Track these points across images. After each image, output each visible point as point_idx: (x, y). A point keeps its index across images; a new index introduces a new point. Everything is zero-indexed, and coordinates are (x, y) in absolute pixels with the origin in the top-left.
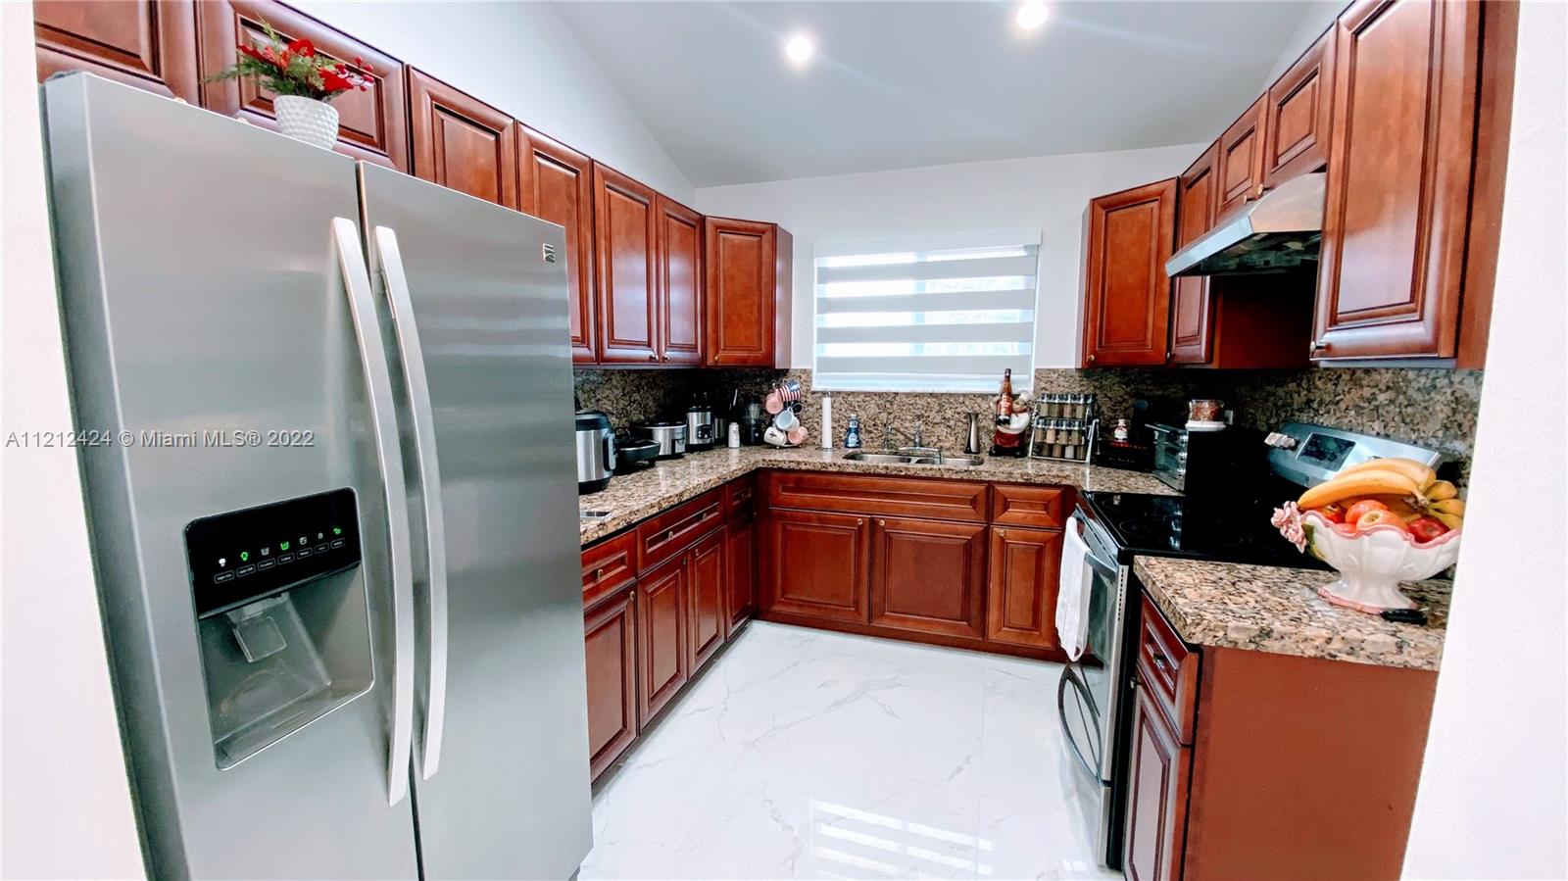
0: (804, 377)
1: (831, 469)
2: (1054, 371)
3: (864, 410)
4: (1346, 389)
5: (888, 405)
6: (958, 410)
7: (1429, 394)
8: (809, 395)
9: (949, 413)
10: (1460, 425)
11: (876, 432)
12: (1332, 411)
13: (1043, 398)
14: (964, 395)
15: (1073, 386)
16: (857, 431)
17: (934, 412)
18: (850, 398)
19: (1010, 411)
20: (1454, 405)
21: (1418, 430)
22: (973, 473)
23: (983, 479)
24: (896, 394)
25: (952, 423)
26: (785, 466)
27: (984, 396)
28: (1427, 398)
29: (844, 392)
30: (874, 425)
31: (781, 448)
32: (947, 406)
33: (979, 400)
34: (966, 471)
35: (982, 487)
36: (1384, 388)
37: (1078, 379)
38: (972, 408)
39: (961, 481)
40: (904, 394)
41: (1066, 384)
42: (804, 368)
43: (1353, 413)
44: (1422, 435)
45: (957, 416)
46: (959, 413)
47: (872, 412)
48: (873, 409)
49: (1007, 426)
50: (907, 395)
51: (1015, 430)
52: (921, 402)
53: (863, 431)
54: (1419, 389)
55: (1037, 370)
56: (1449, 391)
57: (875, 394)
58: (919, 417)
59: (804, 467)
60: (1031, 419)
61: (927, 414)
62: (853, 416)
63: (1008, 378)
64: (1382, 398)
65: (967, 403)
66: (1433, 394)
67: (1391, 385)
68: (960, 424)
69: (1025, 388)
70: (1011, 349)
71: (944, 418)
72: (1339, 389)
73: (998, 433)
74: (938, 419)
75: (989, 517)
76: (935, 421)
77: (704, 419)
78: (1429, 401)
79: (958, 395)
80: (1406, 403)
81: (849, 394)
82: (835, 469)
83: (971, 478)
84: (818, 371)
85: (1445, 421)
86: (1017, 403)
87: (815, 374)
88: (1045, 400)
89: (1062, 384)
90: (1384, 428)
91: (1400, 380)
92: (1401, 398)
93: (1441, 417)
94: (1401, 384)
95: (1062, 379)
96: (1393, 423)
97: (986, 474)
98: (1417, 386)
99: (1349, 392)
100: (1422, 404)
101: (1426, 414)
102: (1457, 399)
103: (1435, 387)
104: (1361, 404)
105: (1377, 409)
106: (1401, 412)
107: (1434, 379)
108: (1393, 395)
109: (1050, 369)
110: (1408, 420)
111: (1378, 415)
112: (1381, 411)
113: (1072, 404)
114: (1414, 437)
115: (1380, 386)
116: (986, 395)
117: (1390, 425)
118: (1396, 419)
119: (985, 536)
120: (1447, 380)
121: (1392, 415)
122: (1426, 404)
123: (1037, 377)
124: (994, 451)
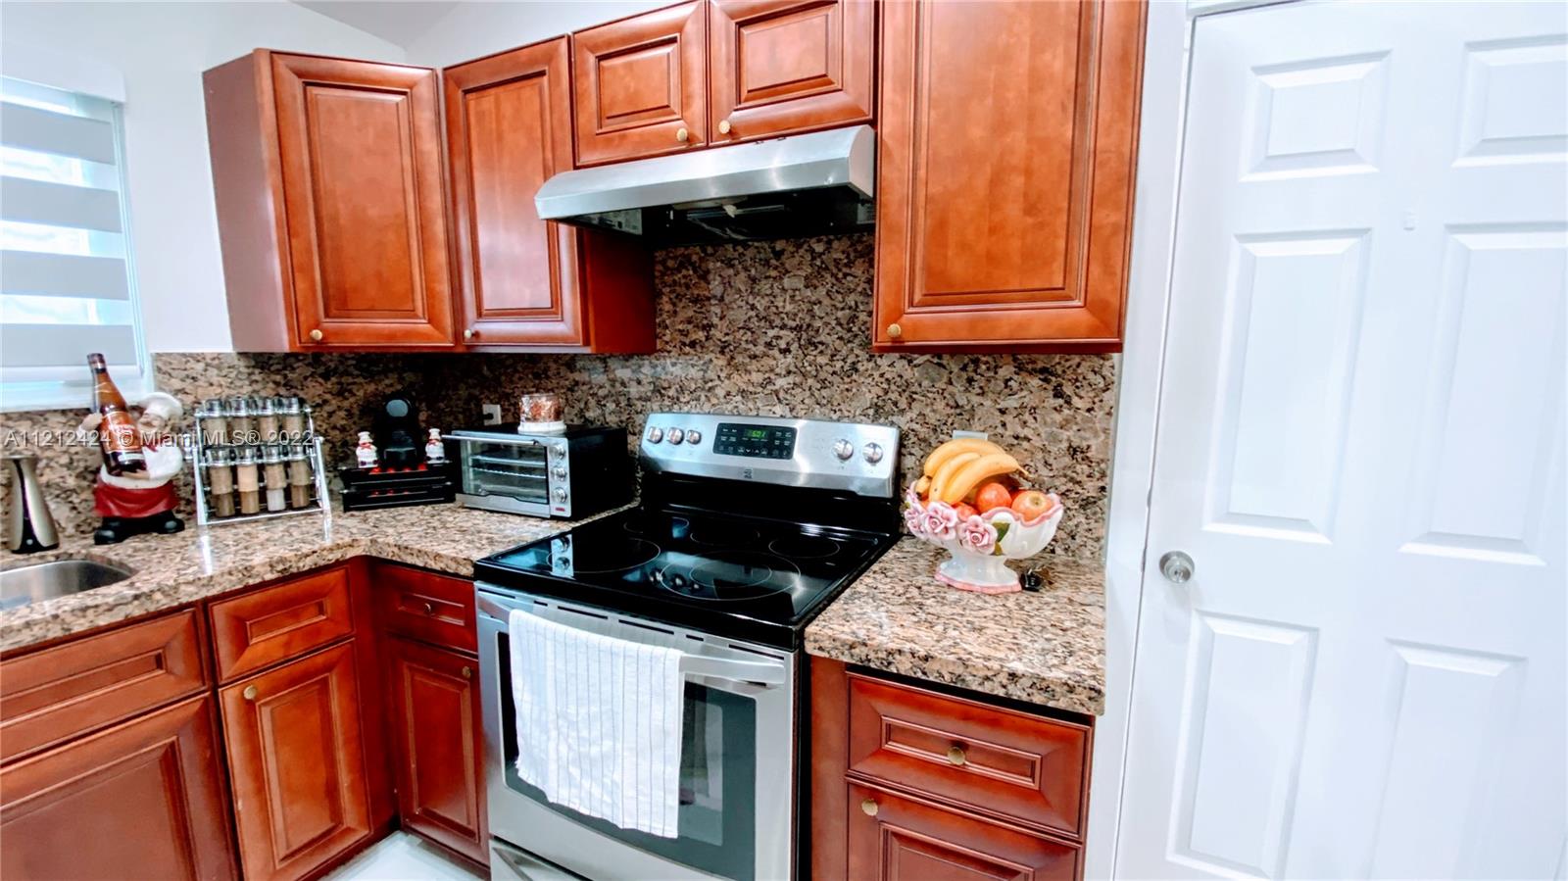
2: (197, 358)
7: (848, 377)
10: (895, 404)
12: (703, 398)
13: (211, 409)
15: (238, 383)
19: (137, 442)
20: (885, 386)
21: (840, 410)
22: (158, 596)
23: (184, 600)
28: (847, 380)
33: (24, 427)
34: (136, 597)
35: (184, 619)
36: (784, 373)
37: (243, 369)
39: (130, 622)
41: (223, 381)
43: (739, 398)
44: (846, 414)
49: (140, 473)
51: (156, 479)
54: (834, 373)
55: (157, 357)
56: (876, 374)
60: (184, 453)
63: (102, 373)
64: (781, 383)
66: (854, 377)
67: (793, 369)
69: (137, 384)
70: (83, 311)
72: (711, 374)
73: (105, 494)
75: (209, 671)
78: (851, 383)
80: (819, 386)
83: (152, 608)
85: (875, 400)
86: (148, 424)
88: (217, 413)
89: (215, 380)
90: (791, 410)
91: (806, 364)
92: (810, 381)
93: (869, 396)
94: (809, 368)
95: (215, 371)
96: (802, 406)
97: (191, 589)
98: (831, 370)
99: (729, 377)
100: (841, 386)
101: (850, 394)
102: (887, 380)
103: (857, 370)
104: (751, 389)
105: (776, 393)
106: (812, 395)
107: (854, 363)
108: (798, 380)
109: (184, 355)
110: (825, 402)
111: (778, 399)
112: (782, 395)
113: (277, 416)
114: (835, 417)
115: (778, 370)
116: (42, 414)
117: (798, 407)
118: (805, 401)
119: (210, 721)
120: (871, 364)
121: (799, 398)
122: (846, 386)
123: (159, 370)
124: (109, 533)
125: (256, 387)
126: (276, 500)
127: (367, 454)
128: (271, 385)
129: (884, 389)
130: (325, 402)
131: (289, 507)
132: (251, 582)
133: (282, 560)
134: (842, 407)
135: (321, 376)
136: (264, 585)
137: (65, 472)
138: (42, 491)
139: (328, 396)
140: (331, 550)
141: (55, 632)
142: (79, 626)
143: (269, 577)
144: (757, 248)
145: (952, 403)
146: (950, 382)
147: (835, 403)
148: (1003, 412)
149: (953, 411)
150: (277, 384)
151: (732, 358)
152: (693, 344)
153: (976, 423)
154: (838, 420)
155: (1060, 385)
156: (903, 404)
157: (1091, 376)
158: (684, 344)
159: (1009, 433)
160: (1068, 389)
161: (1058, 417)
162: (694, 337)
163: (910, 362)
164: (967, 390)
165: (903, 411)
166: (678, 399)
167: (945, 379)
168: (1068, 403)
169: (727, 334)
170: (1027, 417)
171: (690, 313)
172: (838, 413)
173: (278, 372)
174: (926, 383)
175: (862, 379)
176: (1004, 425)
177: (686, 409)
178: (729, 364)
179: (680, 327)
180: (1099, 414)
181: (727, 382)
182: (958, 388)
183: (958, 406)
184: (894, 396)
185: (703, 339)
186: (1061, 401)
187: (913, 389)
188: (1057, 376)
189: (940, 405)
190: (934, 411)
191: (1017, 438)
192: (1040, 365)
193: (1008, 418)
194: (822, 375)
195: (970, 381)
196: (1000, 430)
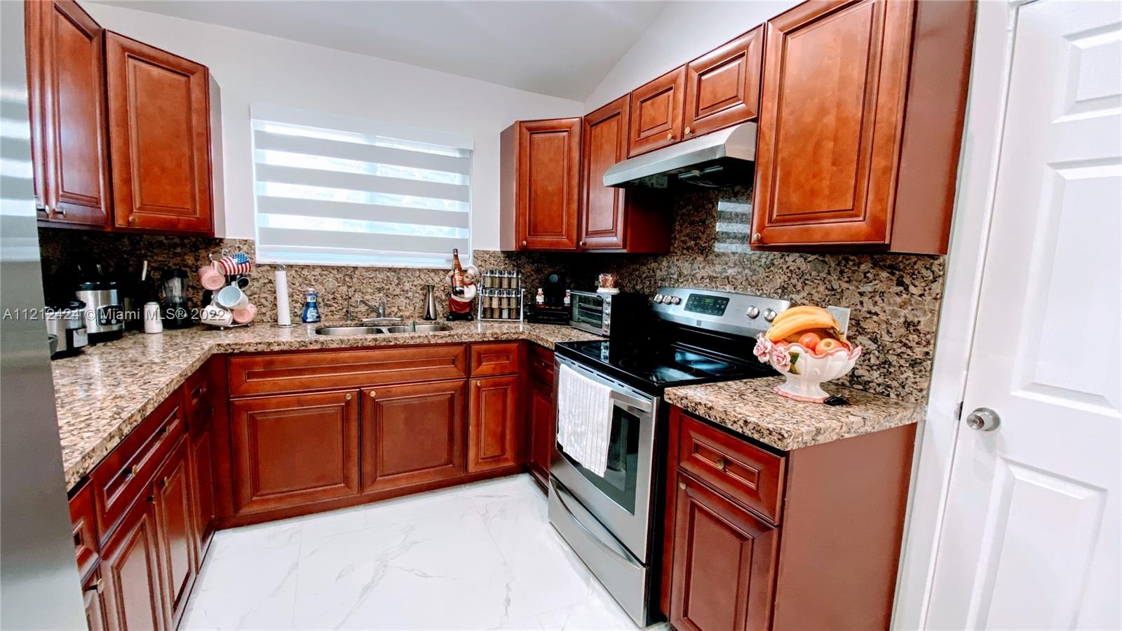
0: (245, 248)
1: (311, 347)
2: (487, 252)
3: (321, 283)
4: (701, 266)
5: (347, 279)
6: (415, 283)
7: (768, 268)
8: (253, 268)
9: (407, 286)
10: (794, 286)
11: (335, 305)
12: (690, 280)
13: (487, 273)
14: (420, 270)
15: (499, 264)
16: (315, 306)
17: (393, 285)
18: (305, 272)
19: (463, 284)
20: (790, 275)
21: (762, 289)
22: (456, 337)
23: (464, 341)
24: (355, 268)
25: (410, 294)
26: (252, 349)
27: (435, 271)
29: (297, 266)
30: (334, 299)
31: (226, 328)
32: (405, 279)
33: (432, 274)
34: (449, 336)
35: (462, 348)
36: (733, 265)
37: (502, 258)
38: (427, 281)
39: (446, 344)
40: (364, 268)
41: (495, 263)
42: (245, 238)
43: (708, 280)
44: (765, 292)
45: (414, 288)
46: (415, 286)
47: (331, 286)
48: (331, 283)
49: (462, 295)
50: (367, 269)
51: (467, 299)
52: (380, 276)
53: (322, 304)
54: (761, 266)
55: (475, 251)
56: (784, 267)
57: (333, 268)
58: (379, 290)
59: (276, 348)
60: (477, 290)
61: (387, 287)
62: (311, 290)
63: (456, 256)
64: (731, 271)
65: (422, 276)
66: (772, 269)
67: (738, 263)
68: (417, 295)
69: (468, 263)
70: (457, 233)
71: (403, 291)
72: (695, 266)
73: (453, 302)
74: (398, 291)
75: (468, 372)
76: (395, 293)
77: (107, 299)
78: (769, 272)
79: (414, 270)
80: (751, 274)
81: (303, 267)
82: (317, 347)
84: (261, 243)
85: (783, 284)
86: (467, 277)
87: (257, 245)
88: (488, 275)
89: (492, 262)
90: (735, 289)
91: (745, 260)
92: (747, 271)
93: (779, 281)
94: (746, 263)
95: (493, 258)
96: (741, 286)
97: (465, 337)
98: (759, 264)
99: (704, 268)
100: (764, 274)
101: (768, 279)
102: (791, 271)
103: (774, 264)
104: (715, 275)
105: (728, 278)
106: (747, 279)
107: (772, 260)
108: (740, 270)
109: (483, 251)
110: (753, 284)
111: (728, 281)
112: (730, 279)
113: (508, 277)
114: (758, 294)
115: (729, 264)
116: (437, 270)
117: (739, 287)
118: (743, 283)
119: (465, 389)
120: (782, 260)
121: (740, 281)
122: (767, 274)
123: (474, 256)
124: (451, 317)
125: (506, 266)
126: (505, 314)
127: (540, 299)
128: (512, 266)
129: (788, 276)
130: (532, 275)
131: (509, 318)
132: (485, 339)
133: (496, 334)
134: (763, 287)
135: (531, 263)
136: (489, 342)
137: (442, 293)
138: (435, 298)
139: (533, 273)
140: (514, 334)
141: (426, 342)
142: (433, 341)
143: (491, 339)
144: (725, 191)
145: (829, 287)
146: (829, 273)
147: (760, 285)
148: (861, 294)
149: (829, 292)
150: (514, 265)
151: (707, 256)
152: (688, 249)
153: (844, 302)
154: (760, 296)
155: (902, 277)
156: (799, 287)
157: (924, 272)
158: (684, 248)
159: (865, 309)
160: (907, 280)
161: (898, 300)
162: (689, 244)
163: (805, 259)
164: (839, 279)
165: (798, 292)
166: (678, 280)
167: (826, 271)
168: (907, 289)
169: (705, 243)
170: (877, 298)
171: (688, 231)
172: (761, 291)
173: (514, 260)
174: (814, 273)
175: (776, 270)
176: (862, 303)
177: (681, 286)
178: (705, 260)
179: (683, 239)
180: (928, 298)
181: (703, 270)
182: (834, 277)
183: (833, 289)
184: (794, 281)
185: (693, 246)
186: (901, 288)
187: (806, 277)
188: (900, 270)
189: (821, 288)
190: (818, 292)
191: (870, 312)
192: (889, 262)
193: (865, 299)
194: (754, 267)
195: (842, 272)
196: (859, 307)
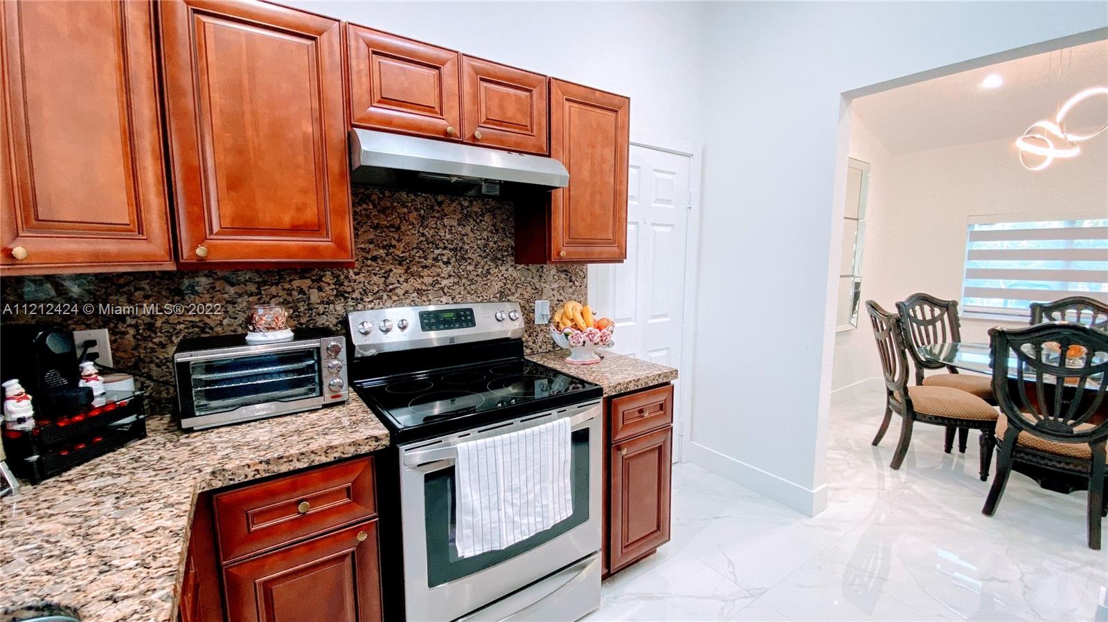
7: (485, 277)
36: (447, 276)
43: (415, 294)
44: (485, 298)
54: (478, 275)
56: (500, 275)
64: (445, 282)
66: (489, 277)
72: (392, 279)
78: (487, 280)
80: (469, 283)
85: (500, 289)
90: (453, 299)
91: (461, 271)
92: (464, 281)
93: (496, 287)
96: (460, 296)
98: (475, 274)
99: (406, 281)
100: (482, 283)
101: (487, 287)
102: (505, 278)
103: (490, 273)
104: (424, 288)
105: (442, 289)
106: (465, 288)
107: (488, 269)
108: (456, 280)
114: (479, 300)
115: (442, 275)
117: (457, 297)
118: (462, 293)
120: (497, 270)
121: (457, 292)
122: (485, 282)
134: (483, 294)
147: (479, 292)
148: (553, 290)
149: (534, 291)
151: (409, 268)
152: (374, 259)
153: (544, 297)
154: (481, 302)
155: (571, 277)
156: (513, 290)
157: (580, 272)
158: (367, 259)
160: (574, 278)
161: (571, 290)
162: (375, 253)
163: (515, 268)
164: (540, 281)
165: (513, 294)
166: (362, 299)
167: (531, 277)
168: (574, 284)
169: (403, 252)
170: (561, 291)
171: (371, 236)
172: (481, 298)
174: (523, 279)
175: (493, 278)
176: (554, 295)
178: (406, 272)
180: (583, 287)
181: (405, 284)
182: (536, 280)
183: (536, 289)
184: (509, 286)
185: (384, 255)
186: (572, 283)
187: (517, 282)
188: (570, 273)
189: (529, 289)
190: (527, 292)
191: (558, 301)
192: (565, 268)
193: (555, 292)
194: (471, 277)
195: (540, 276)
196: (552, 298)
